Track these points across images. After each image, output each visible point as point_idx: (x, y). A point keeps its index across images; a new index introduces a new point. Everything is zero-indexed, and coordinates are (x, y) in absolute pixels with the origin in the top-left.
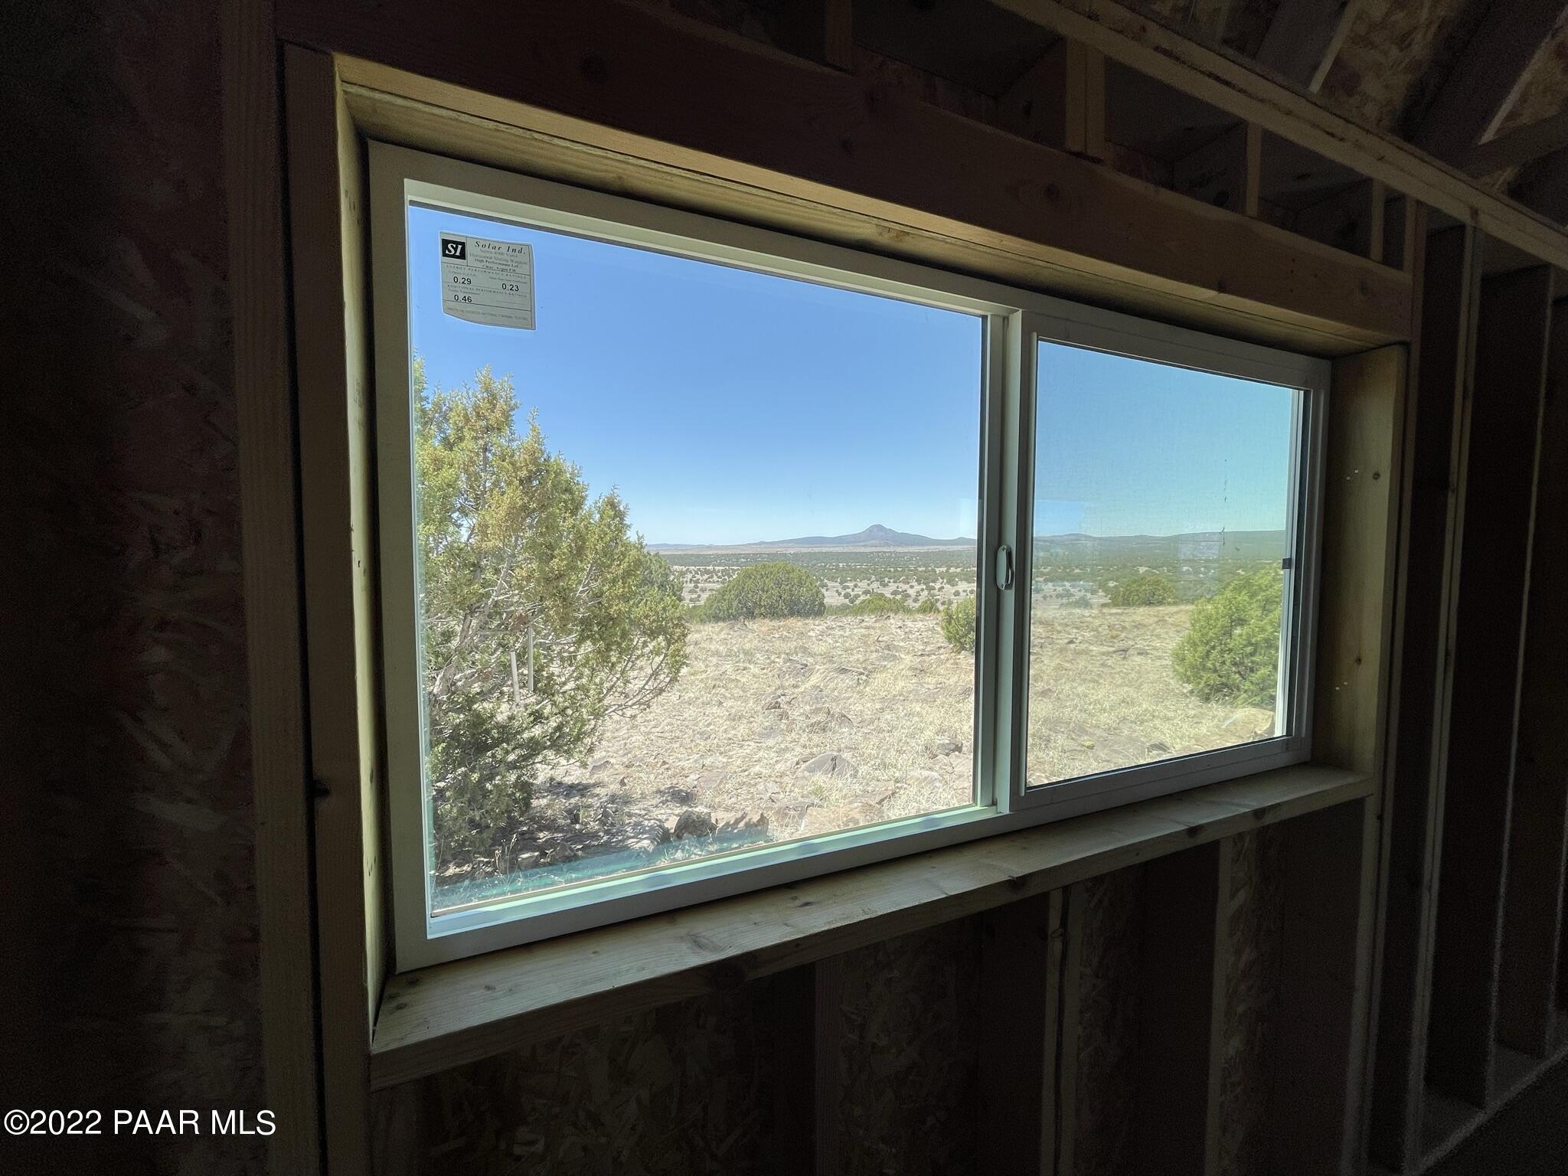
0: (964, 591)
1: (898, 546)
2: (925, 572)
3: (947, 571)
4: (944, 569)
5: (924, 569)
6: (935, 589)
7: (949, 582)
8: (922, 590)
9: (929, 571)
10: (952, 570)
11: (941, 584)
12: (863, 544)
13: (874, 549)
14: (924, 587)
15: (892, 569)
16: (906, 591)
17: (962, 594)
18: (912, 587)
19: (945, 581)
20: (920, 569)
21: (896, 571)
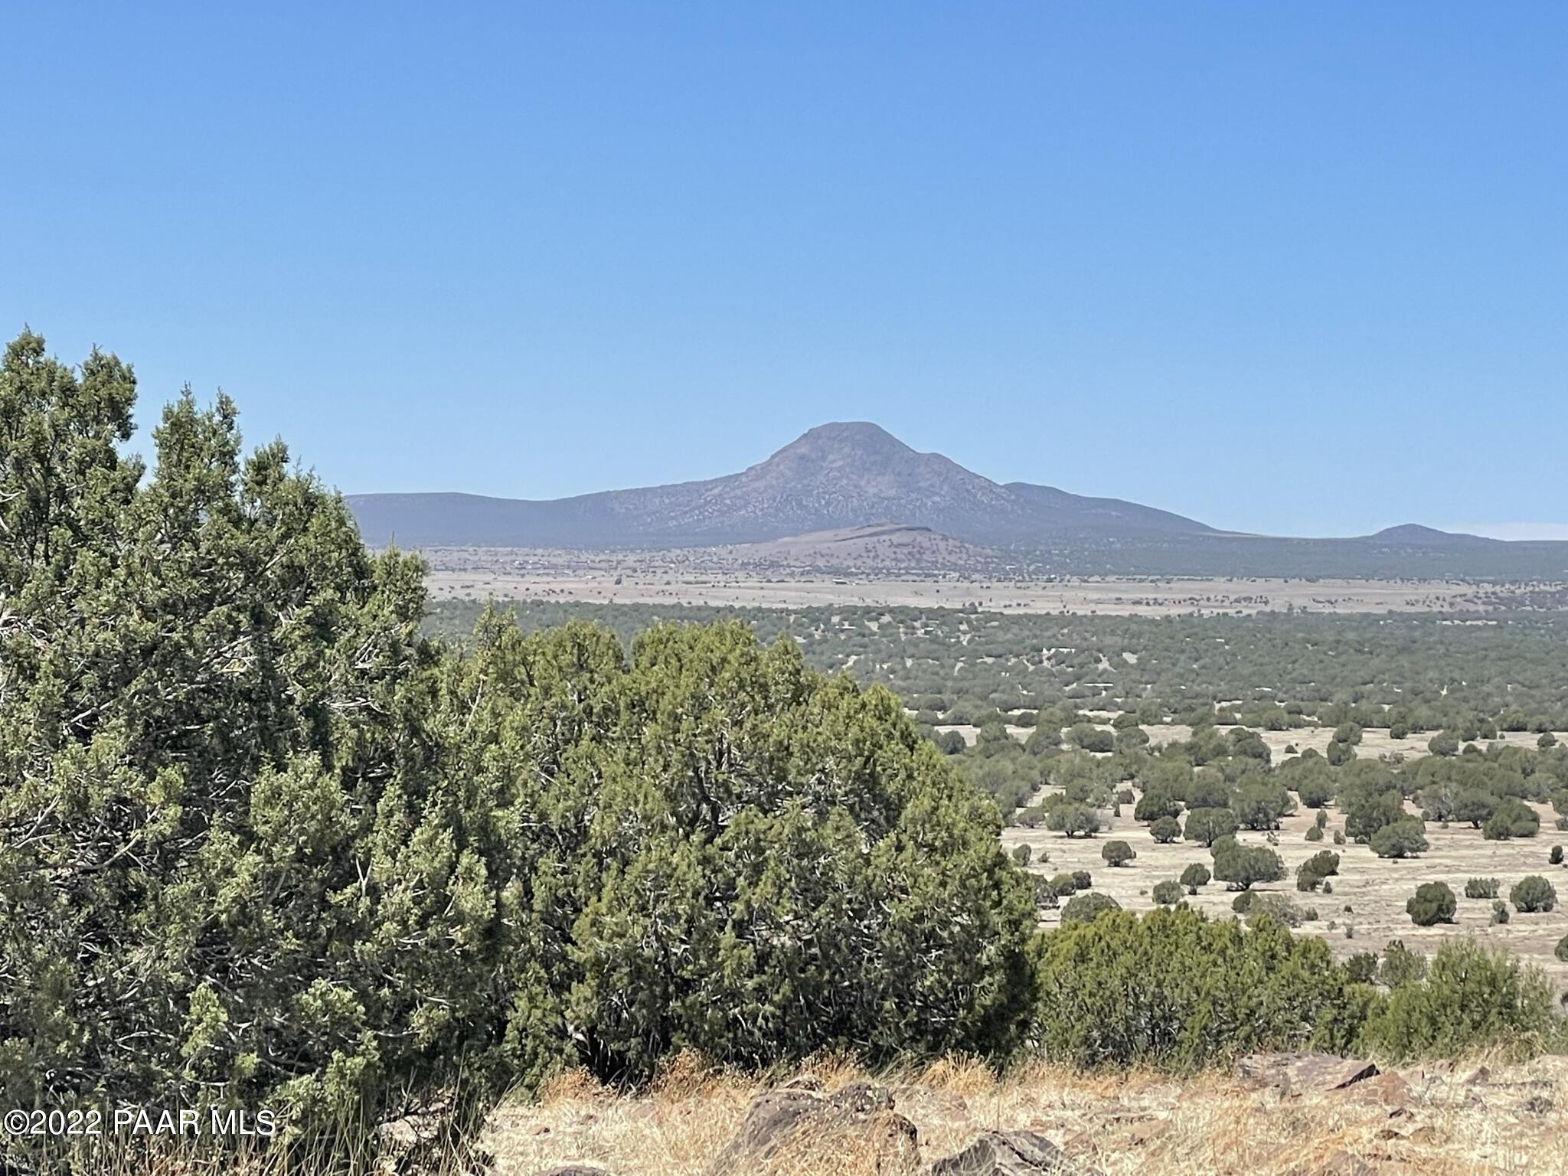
0: (1478, 890)
1: (993, 571)
2: (1196, 753)
3: (1340, 753)
4: (1320, 740)
5: (1183, 734)
6: (1274, 873)
7: (1363, 829)
8: (1195, 877)
9: (1220, 751)
10: (1374, 744)
11: (1315, 835)
12: (745, 551)
13: (825, 593)
14: (1206, 858)
15: (969, 734)
16: (1083, 881)
17: (1466, 909)
18: (1118, 855)
19: (1337, 818)
20: (1159, 735)
21: (995, 744)
